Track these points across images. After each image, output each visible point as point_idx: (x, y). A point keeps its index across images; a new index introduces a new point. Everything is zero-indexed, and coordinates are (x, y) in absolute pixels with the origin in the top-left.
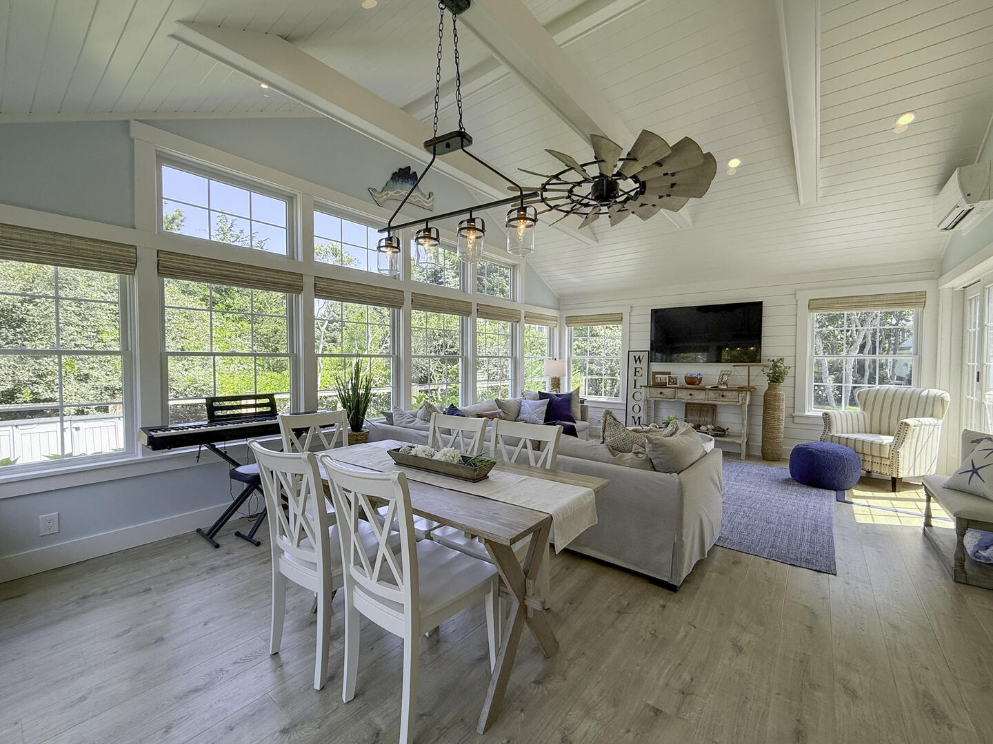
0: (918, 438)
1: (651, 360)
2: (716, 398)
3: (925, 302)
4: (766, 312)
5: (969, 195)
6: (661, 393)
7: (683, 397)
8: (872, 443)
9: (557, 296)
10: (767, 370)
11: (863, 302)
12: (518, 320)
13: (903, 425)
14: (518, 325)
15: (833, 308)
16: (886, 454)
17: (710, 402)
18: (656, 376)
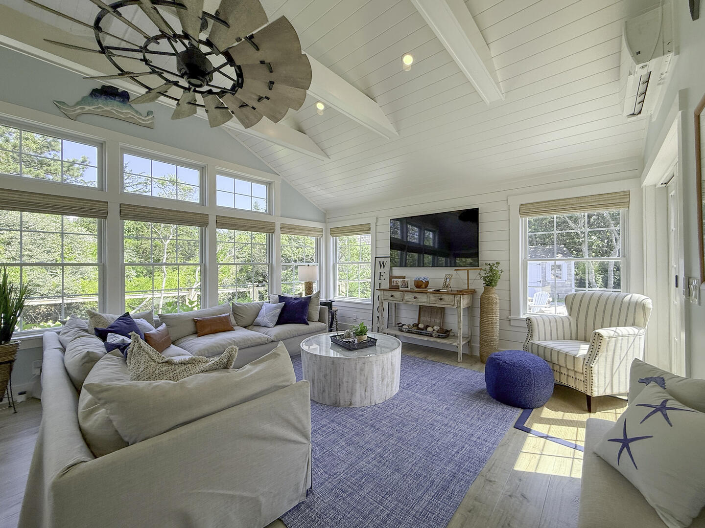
0: (614, 350)
1: (393, 264)
2: (436, 301)
3: (629, 202)
4: (482, 217)
5: (638, 53)
6: (392, 296)
7: (410, 300)
8: (566, 355)
9: (323, 210)
10: (483, 274)
11: (569, 204)
12: (272, 231)
13: (597, 336)
14: (274, 235)
15: (544, 212)
16: (579, 367)
17: (431, 305)
18: (393, 280)
